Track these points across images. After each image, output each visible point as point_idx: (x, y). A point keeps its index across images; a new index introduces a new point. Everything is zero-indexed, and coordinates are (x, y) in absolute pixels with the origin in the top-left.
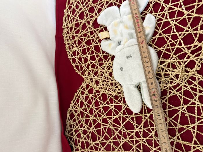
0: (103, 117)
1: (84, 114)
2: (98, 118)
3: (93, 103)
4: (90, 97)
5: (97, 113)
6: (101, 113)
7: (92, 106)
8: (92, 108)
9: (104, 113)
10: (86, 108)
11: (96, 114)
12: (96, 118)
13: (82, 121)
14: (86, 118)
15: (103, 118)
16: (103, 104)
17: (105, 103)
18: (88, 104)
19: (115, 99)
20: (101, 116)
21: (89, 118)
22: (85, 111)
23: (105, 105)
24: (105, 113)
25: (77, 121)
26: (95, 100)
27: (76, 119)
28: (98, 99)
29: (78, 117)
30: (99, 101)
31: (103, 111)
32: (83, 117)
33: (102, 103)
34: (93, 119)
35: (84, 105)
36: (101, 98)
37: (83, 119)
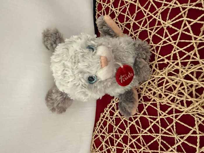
0: (144, 149)
1: (115, 141)
2: (136, 149)
3: (128, 129)
4: (123, 121)
5: (134, 142)
6: (141, 144)
7: (127, 132)
8: (127, 135)
9: (145, 144)
10: (117, 134)
11: (132, 143)
12: (133, 150)
13: (112, 150)
14: (118, 147)
15: (143, 151)
16: (142, 131)
17: (146, 131)
18: (119, 129)
19: (162, 126)
20: (141, 148)
21: (122, 148)
22: (116, 138)
23: (146, 133)
24: (147, 144)
25: (105, 150)
26: (130, 125)
27: (104, 147)
28: (135, 124)
29: (106, 145)
30: (136, 126)
31: (144, 141)
32: (114, 146)
33: (142, 129)
34: (128, 150)
35: (114, 129)
36: (140, 123)
37: (113, 148)
